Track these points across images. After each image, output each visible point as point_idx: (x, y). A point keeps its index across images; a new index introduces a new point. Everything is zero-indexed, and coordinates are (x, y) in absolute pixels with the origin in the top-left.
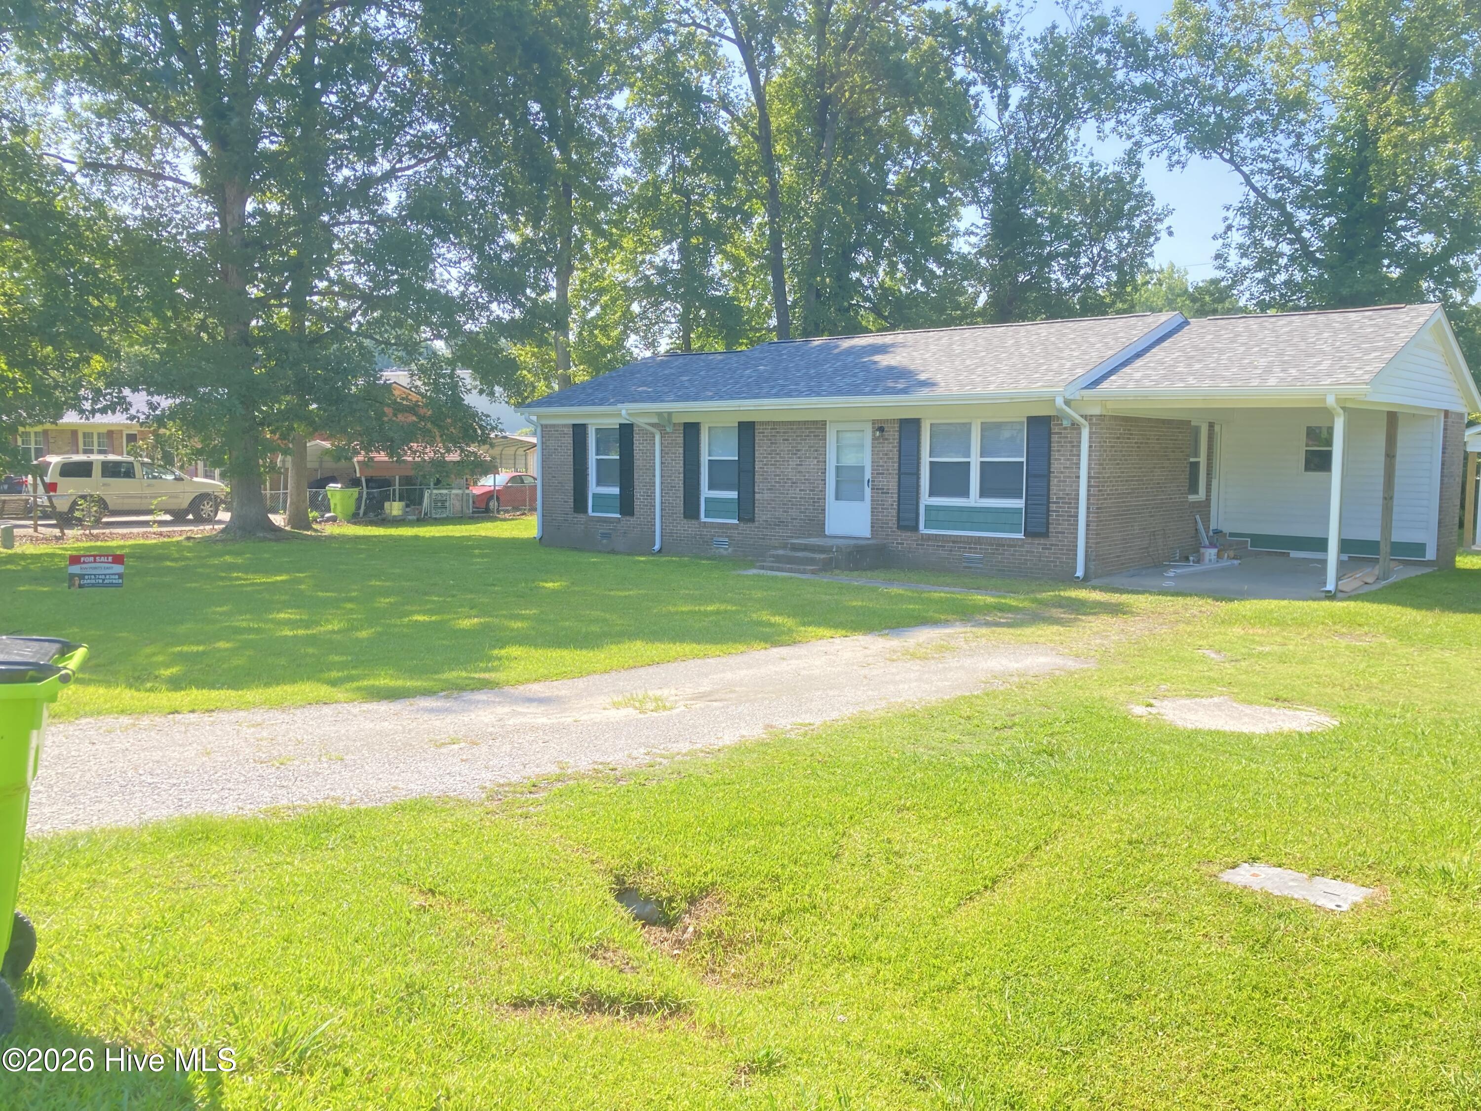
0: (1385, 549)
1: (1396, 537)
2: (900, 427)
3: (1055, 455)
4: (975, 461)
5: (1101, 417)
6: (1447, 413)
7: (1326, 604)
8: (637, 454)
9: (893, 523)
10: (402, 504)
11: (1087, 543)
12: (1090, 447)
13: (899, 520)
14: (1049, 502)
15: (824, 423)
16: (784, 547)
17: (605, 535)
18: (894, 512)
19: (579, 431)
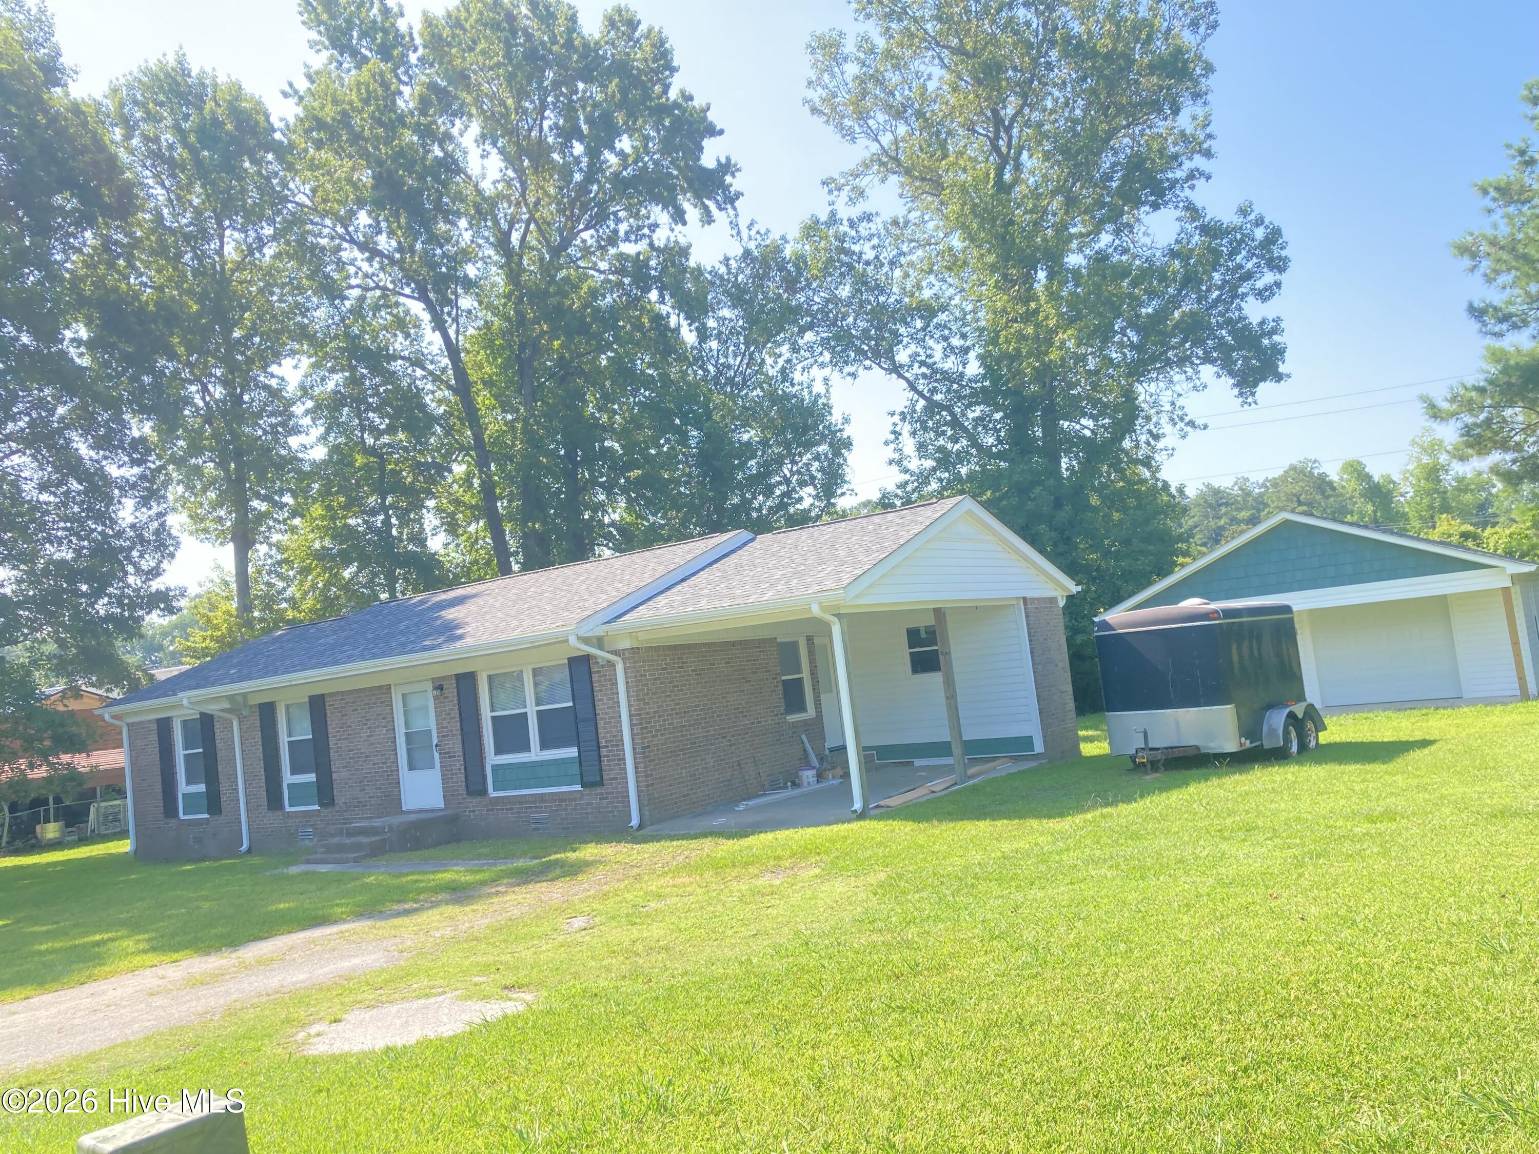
0: (957, 750)
2: (457, 683)
3: (598, 696)
4: (531, 711)
5: (634, 651)
8: (219, 744)
9: (463, 789)
11: (638, 787)
12: (627, 683)
13: (467, 787)
14: (599, 747)
15: (389, 687)
16: (341, 833)
17: (198, 840)
18: (462, 777)
19: (164, 726)
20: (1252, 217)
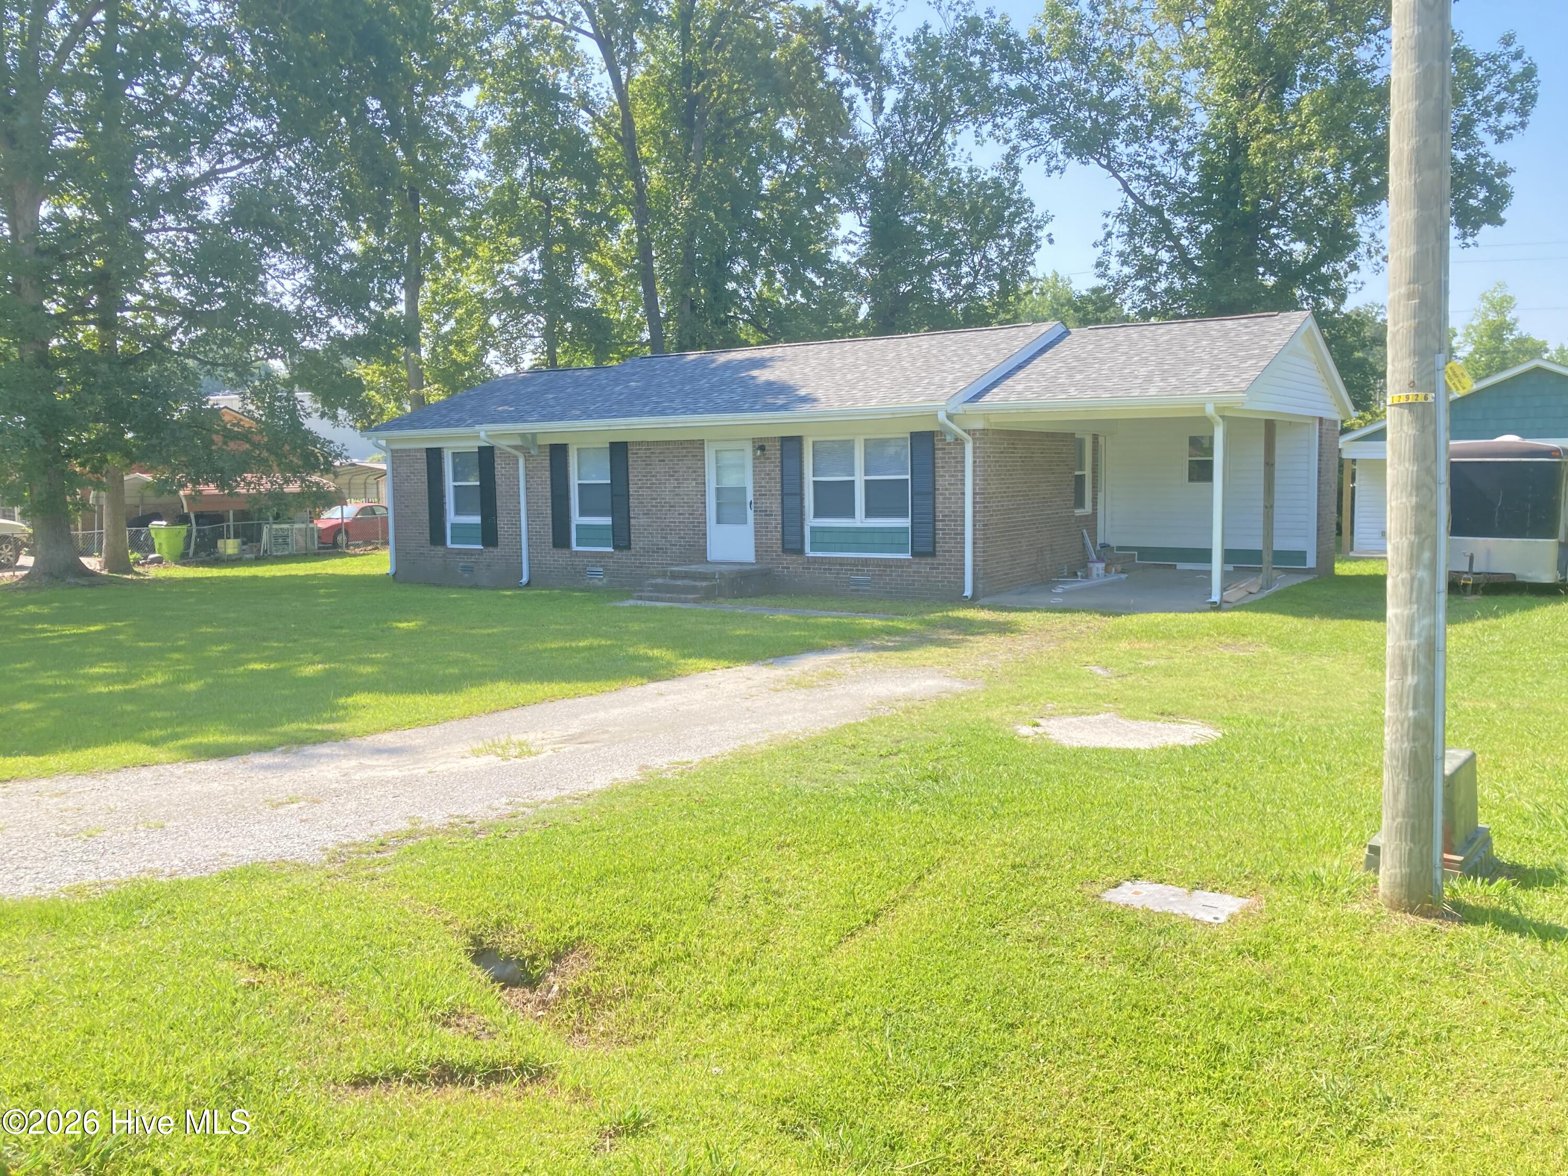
0: (1267, 558)
1: (1277, 547)
2: (782, 446)
3: (939, 471)
4: (859, 479)
5: (984, 431)
6: (1321, 419)
7: (1212, 615)
8: (499, 480)
9: (778, 547)
10: (239, 541)
11: (974, 561)
12: (975, 462)
13: (783, 543)
14: (935, 520)
15: (702, 442)
16: (664, 575)
17: (468, 569)
18: (779, 535)
19: (434, 456)
20: (1512, 49)
